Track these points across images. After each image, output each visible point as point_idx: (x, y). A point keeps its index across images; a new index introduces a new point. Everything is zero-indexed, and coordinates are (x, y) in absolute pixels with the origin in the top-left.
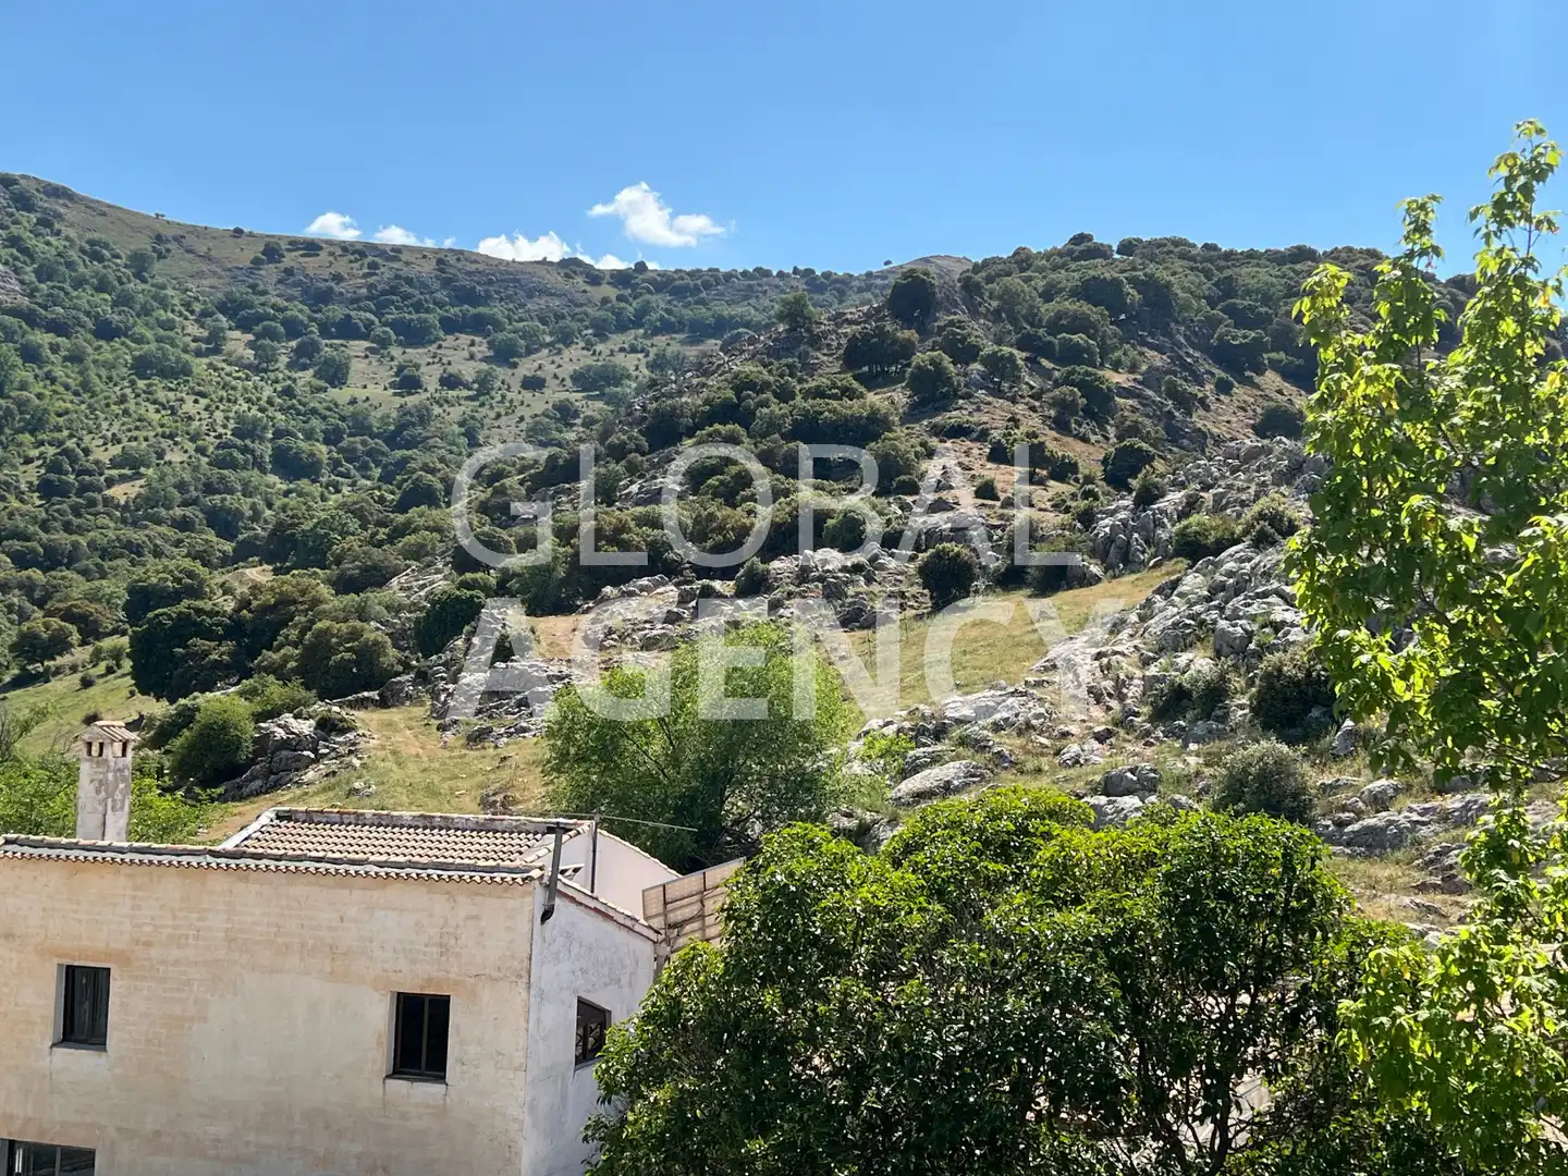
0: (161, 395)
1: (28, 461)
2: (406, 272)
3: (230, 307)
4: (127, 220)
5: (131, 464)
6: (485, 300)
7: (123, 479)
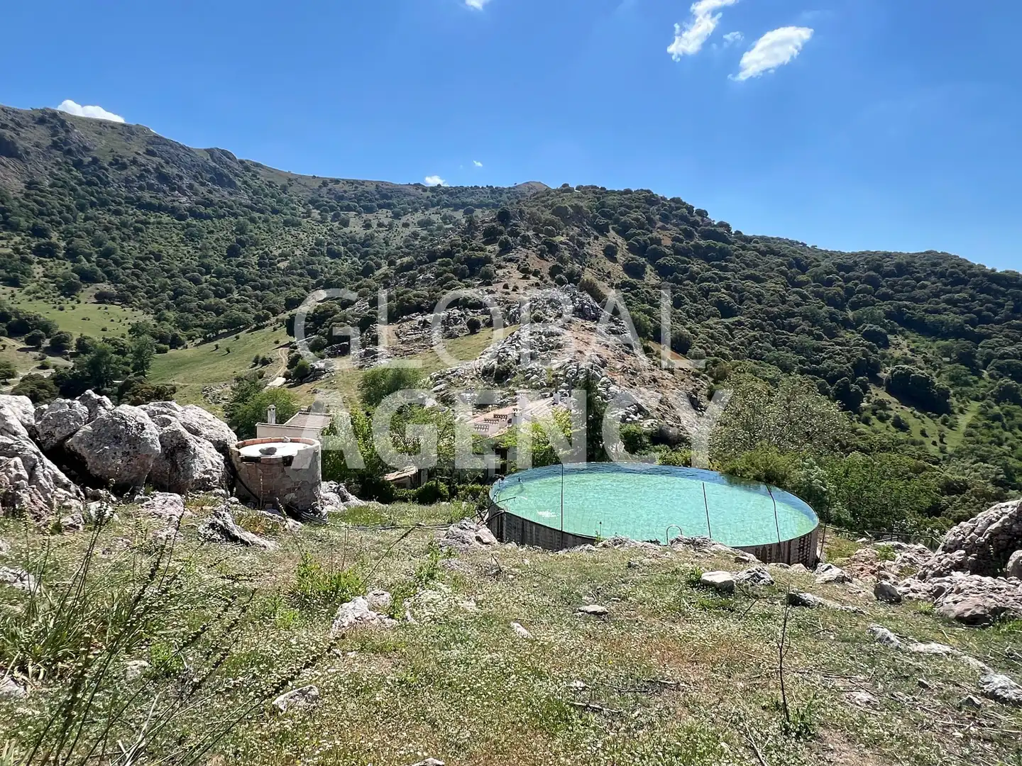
0: (293, 232)
1: (254, 255)
2: (366, 189)
3: (312, 202)
4: (280, 174)
5: (284, 256)
6: (391, 198)
7: (283, 260)
